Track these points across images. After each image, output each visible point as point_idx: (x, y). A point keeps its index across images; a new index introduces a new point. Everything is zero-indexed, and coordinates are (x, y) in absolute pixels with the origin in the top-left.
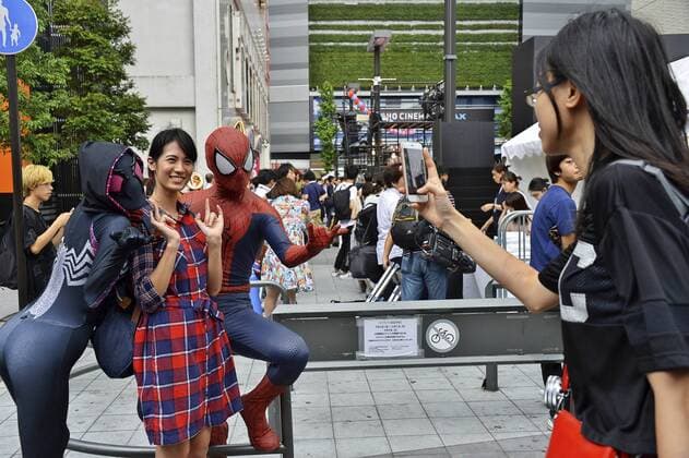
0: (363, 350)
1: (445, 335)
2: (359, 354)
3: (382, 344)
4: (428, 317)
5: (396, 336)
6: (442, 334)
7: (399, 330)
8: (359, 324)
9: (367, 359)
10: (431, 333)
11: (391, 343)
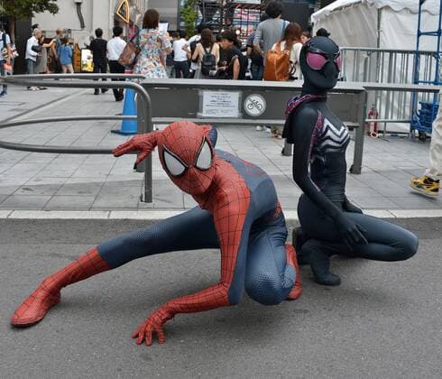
0: (202, 112)
1: (256, 105)
2: (199, 114)
3: (214, 108)
4: (247, 92)
5: (225, 103)
6: (255, 104)
7: (227, 99)
8: (200, 93)
9: (204, 118)
10: (248, 102)
11: (221, 108)
